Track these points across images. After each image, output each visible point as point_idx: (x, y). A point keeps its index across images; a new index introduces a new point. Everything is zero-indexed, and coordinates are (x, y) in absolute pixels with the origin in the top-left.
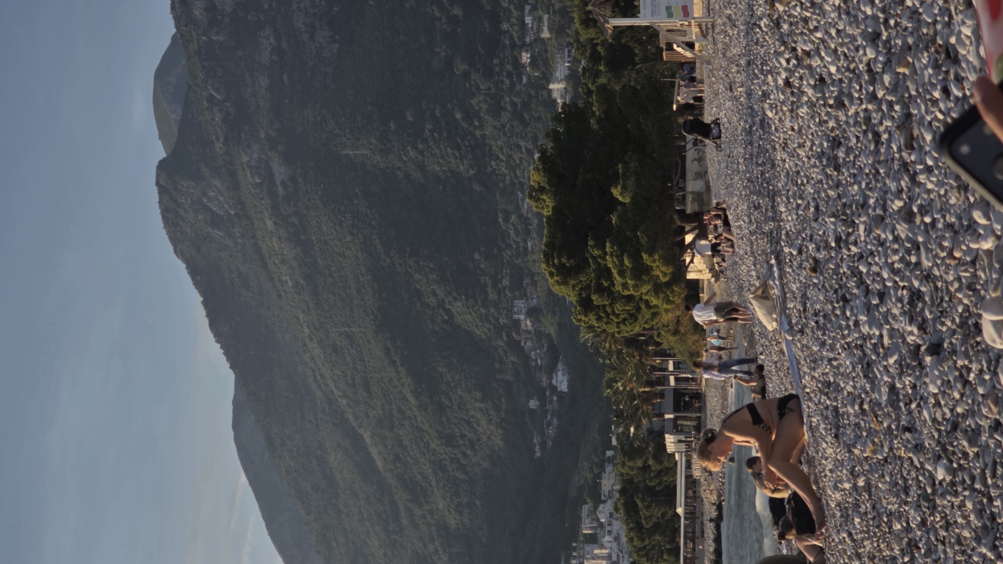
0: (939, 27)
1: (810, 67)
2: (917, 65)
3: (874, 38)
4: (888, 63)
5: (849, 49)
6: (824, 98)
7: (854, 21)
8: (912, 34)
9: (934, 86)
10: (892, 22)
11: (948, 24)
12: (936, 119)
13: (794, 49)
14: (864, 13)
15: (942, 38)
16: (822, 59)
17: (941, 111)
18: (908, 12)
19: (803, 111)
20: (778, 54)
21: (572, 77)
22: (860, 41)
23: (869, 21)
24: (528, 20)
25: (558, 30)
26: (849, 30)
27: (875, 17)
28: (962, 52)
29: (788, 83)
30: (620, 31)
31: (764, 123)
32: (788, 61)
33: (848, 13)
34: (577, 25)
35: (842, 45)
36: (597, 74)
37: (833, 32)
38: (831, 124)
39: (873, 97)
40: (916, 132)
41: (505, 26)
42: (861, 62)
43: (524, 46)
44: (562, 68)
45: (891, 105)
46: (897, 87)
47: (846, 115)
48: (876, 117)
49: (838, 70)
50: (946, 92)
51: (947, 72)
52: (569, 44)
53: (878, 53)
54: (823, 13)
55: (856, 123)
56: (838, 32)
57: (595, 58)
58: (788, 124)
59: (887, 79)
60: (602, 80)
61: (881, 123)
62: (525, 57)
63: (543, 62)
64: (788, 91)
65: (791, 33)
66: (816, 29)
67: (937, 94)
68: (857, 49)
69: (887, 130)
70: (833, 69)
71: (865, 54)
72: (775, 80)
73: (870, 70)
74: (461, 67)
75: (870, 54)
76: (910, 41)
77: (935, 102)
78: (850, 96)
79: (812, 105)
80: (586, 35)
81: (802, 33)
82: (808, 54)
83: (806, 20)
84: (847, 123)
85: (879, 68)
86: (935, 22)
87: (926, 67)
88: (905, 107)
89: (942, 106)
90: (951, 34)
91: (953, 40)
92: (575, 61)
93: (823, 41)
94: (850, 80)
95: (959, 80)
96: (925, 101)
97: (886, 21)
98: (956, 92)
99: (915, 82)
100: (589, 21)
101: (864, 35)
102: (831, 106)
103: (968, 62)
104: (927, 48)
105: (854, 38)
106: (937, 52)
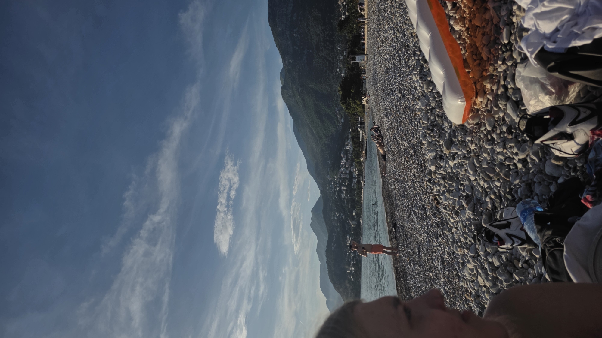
3: (395, 49)
5: (391, 52)
7: (392, 47)
8: (401, 45)
18: (401, 42)
21: (345, 73)
24: (338, 64)
25: (343, 65)
26: (391, 49)
27: (395, 45)
29: (380, 62)
30: (353, 63)
34: (346, 63)
39: (395, 59)
40: (401, 62)
41: (335, 65)
43: (338, 68)
44: (344, 71)
45: (397, 59)
48: (395, 62)
50: (407, 53)
52: (345, 68)
53: (396, 51)
57: (349, 69)
58: (380, 69)
59: (397, 55)
60: (350, 72)
62: (338, 70)
63: (341, 71)
65: (381, 53)
70: (388, 57)
73: (394, 54)
74: (328, 72)
75: (394, 51)
76: (401, 47)
78: (391, 60)
79: (384, 64)
80: (348, 66)
81: (383, 52)
82: (384, 56)
83: (384, 50)
87: (404, 50)
91: (409, 43)
92: (346, 70)
93: (386, 52)
94: (391, 57)
95: (409, 50)
97: (397, 45)
98: (409, 52)
99: (402, 53)
100: (348, 63)
102: (387, 63)
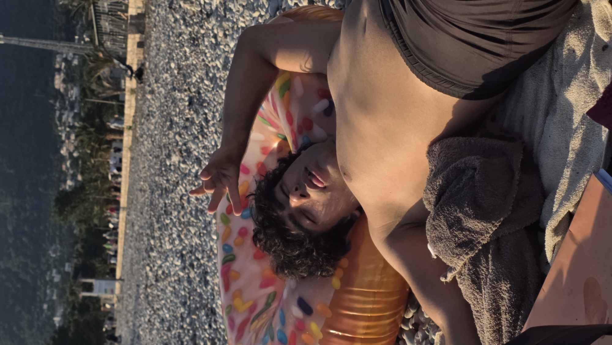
0: (209, 300)
1: (159, 315)
2: (200, 315)
3: (184, 304)
4: (189, 315)
5: (174, 308)
6: (163, 327)
7: (177, 296)
8: (199, 303)
9: (205, 323)
10: (192, 298)
11: (213, 300)
12: (205, 337)
13: (153, 307)
14: (181, 294)
15: (210, 305)
16: (163, 311)
17: (208, 334)
18: (198, 295)
19: (154, 332)
20: (146, 309)
21: (64, 316)
22: (179, 305)
23: (183, 297)
26: (175, 300)
27: (185, 296)
28: (217, 310)
29: (149, 321)
30: (85, 298)
31: (139, 337)
32: (150, 312)
33: (175, 294)
34: (68, 294)
35: (172, 306)
36: (73, 315)
37: (169, 301)
38: (165, 337)
39: (182, 327)
40: (197, 342)
42: (178, 313)
45: (188, 331)
46: (192, 323)
47: (171, 334)
48: (182, 335)
49: (170, 316)
50: (210, 326)
51: (211, 318)
52: (64, 302)
53: (185, 310)
54: (165, 293)
55: (175, 338)
56: (171, 301)
57: (74, 308)
58: (148, 337)
59: (188, 320)
60: (76, 317)
61: (184, 338)
64: (149, 324)
65: (152, 301)
66: (162, 299)
67: (207, 327)
68: (177, 308)
69: (187, 341)
70: (167, 316)
71: (180, 310)
72: (144, 319)
73: (182, 317)
75: (182, 310)
76: (198, 305)
77: (205, 330)
78: (173, 327)
79: (158, 330)
80: (71, 299)
81: (157, 301)
82: (158, 309)
83: (158, 296)
84: (171, 337)
85: (185, 316)
86: (208, 298)
87: (203, 316)
88: (194, 331)
89: (208, 331)
90: (214, 303)
91: (214, 306)
92: (66, 309)
93: (164, 304)
94: (174, 320)
95: (215, 321)
96: (202, 329)
97: (189, 298)
98: (214, 326)
99: (199, 322)
100: (73, 293)
101: (181, 303)
102: (166, 330)
103: (219, 315)
104: (204, 309)
105: (176, 304)
106: (208, 310)
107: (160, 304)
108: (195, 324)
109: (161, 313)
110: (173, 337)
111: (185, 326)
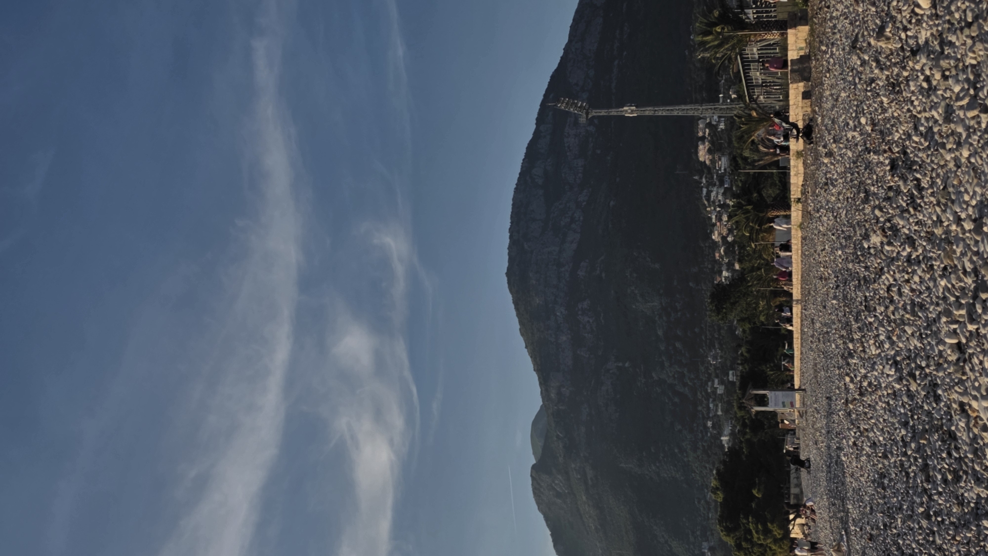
0: (944, 421)
1: (868, 437)
2: (931, 439)
3: (905, 424)
4: (913, 437)
5: (890, 429)
6: (875, 452)
7: (894, 415)
8: (928, 423)
9: (942, 451)
10: (916, 417)
11: (950, 420)
12: (944, 467)
13: (859, 427)
14: (900, 411)
15: (947, 427)
16: (875, 433)
17: (947, 464)
18: (925, 412)
19: (864, 458)
20: (849, 429)
21: (732, 434)
22: (897, 425)
23: (902, 416)
24: (711, 406)
25: (726, 411)
26: (891, 420)
27: (905, 414)
28: (959, 434)
29: (855, 444)
30: (758, 412)
31: (839, 462)
32: (855, 433)
33: (890, 411)
34: (736, 409)
35: (886, 427)
36: (745, 433)
37: (881, 420)
38: (880, 466)
39: (905, 454)
40: (931, 474)
41: (700, 408)
42: (898, 436)
43: (709, 418)
44: (727, 430)
45: (916, 459)
46: (918, 450)
47: (889, 462)
48: (907, 464)
49: (884, 439)
50: (950, 454)
51: (950, 444)
52: (731, 418)
53: (908, 432)
54: (876, 410)
55: (895, 467)
56: (884, 420)
57: (744, 425)
58: (854, 464)
59: (913, 445)
60: (748, 437)
61: (910, 467)
62: (709, 424)
63: (718, 427)
64: (855, 448)
65: (857, 420)
66: (871, 418)
67: (944, 455)
68: (896, 429)
69: (913, 471)
71: (900, 432)
72: (847, 442)
73: (903, 440)
74: (678, 427)
75: (903, 432)
76: (927, 427)
77: (943, 459)
78: (891, 453)
79: (868, 456)
80: (739, 414)
81: (863, 420)
82: (867, 430)
83: (865, 413)
84: (889, 466)
85: (908, 439)
86: (942, 419)
87: (937, 441)
88: (924, 460)
89: (947, 461)
90: (952, 425)
91: (953, 428)
92: (734, 427)
93: (875, 424)
94: (892, 445)
96: (937, 459)
97: (912, 417)
98: (955, 454)
99: (930, 448)
100: (742, 407)
101: (899, 422)
102: (880, 457)
103: (962, 440)
104: (937, 431)
105: (893, 424)
106: (943, 433)
107: (870, 424)
108: (926, 451)
109: (871, 435)
110: (892, 465)
111: (909, 453)
